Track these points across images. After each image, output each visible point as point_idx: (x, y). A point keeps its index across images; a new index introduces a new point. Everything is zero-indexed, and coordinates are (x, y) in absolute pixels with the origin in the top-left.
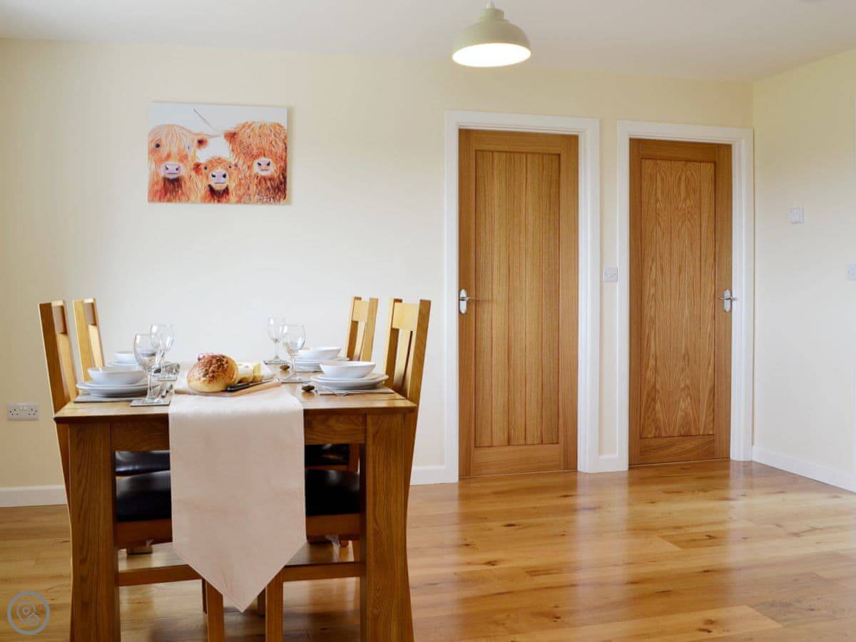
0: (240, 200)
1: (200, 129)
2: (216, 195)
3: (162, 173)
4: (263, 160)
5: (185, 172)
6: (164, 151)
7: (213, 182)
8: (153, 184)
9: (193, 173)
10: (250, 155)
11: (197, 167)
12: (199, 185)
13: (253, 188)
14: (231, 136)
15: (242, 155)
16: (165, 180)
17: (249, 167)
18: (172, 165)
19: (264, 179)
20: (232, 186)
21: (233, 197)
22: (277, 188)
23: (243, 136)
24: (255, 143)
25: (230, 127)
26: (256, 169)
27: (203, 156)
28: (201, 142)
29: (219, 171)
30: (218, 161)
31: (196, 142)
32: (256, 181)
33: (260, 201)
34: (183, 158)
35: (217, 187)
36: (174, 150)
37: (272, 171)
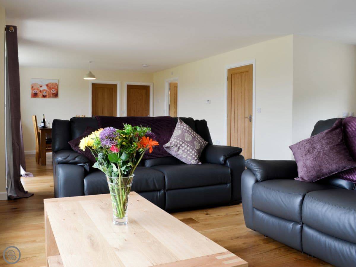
0: (49, 97)
1: (41, 84)
2: (44, 96)
3: (34, 92)
4: (53, 90)
5: (38, 92)
6: (34, 88)
7: (43, 94)
8: (32, 94)
9: (39, 92)
10: (51, 89)
11: (40, 91)
12: (41, 95)
13: (51, 95)
14: (47, 85)
15: (49, 89)
16: (34, 94)
17: (50, 91)
18: (35, 91)
19: (54, 93)
20: (47, 95)
21: (47, 97)
22: (56, 95)
23: (49, 85)
24: (52, 87)
25: (47, 84)
26: (52, 91)
27: (41, 89)
28: (41, 86)
29: (45, 92)
30: (44, 90)
31: (40, 86)
32: (52, 94)
33: (53, 98)
34: (38, 89)
35: (44, 95)
36: (36, 88)
37: (55, 92)
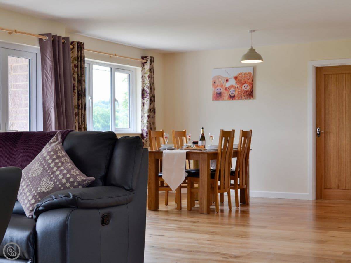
0: (239, 99)
1: (226, 76)
2: (232, 97)
3: (216, 91)
4: (246, 85)
5: (222, 90)
6: (216, 84)
7: (230, 93)
8: (214, 95)
9: (225, 91)
10: (241, 83)
11: (226, 89)
12: (226, 94)
13: (243, 94)
14: (236, 78)
15: (239, 84)
16: (217, 93)
17: (241, 88)
18: (219, 88)
19: (246, 91)
20: (236, 94)
21: (237, 98)
22: (250, 94)
23: (239, 78)
24: (243, 79)
25: (235, 75)
26: (243, 88)
27: (227, 85)
28: (227, 81)
29: (232, 89)
30: (232, 86)
31: (225, 81)
32: (243, 92)
33: (245, 99)
34: (222, 86)
35: (232, 95)
36: (219, 84)
37: (248, 88)
